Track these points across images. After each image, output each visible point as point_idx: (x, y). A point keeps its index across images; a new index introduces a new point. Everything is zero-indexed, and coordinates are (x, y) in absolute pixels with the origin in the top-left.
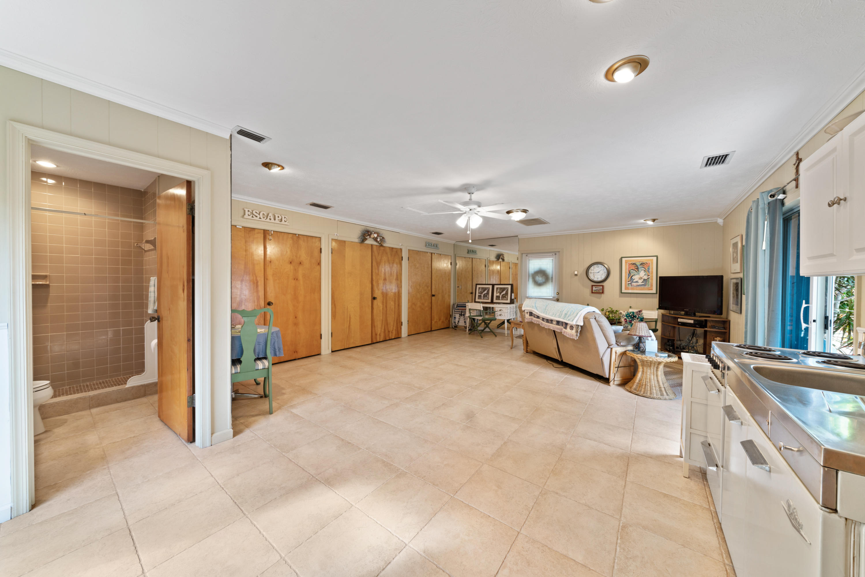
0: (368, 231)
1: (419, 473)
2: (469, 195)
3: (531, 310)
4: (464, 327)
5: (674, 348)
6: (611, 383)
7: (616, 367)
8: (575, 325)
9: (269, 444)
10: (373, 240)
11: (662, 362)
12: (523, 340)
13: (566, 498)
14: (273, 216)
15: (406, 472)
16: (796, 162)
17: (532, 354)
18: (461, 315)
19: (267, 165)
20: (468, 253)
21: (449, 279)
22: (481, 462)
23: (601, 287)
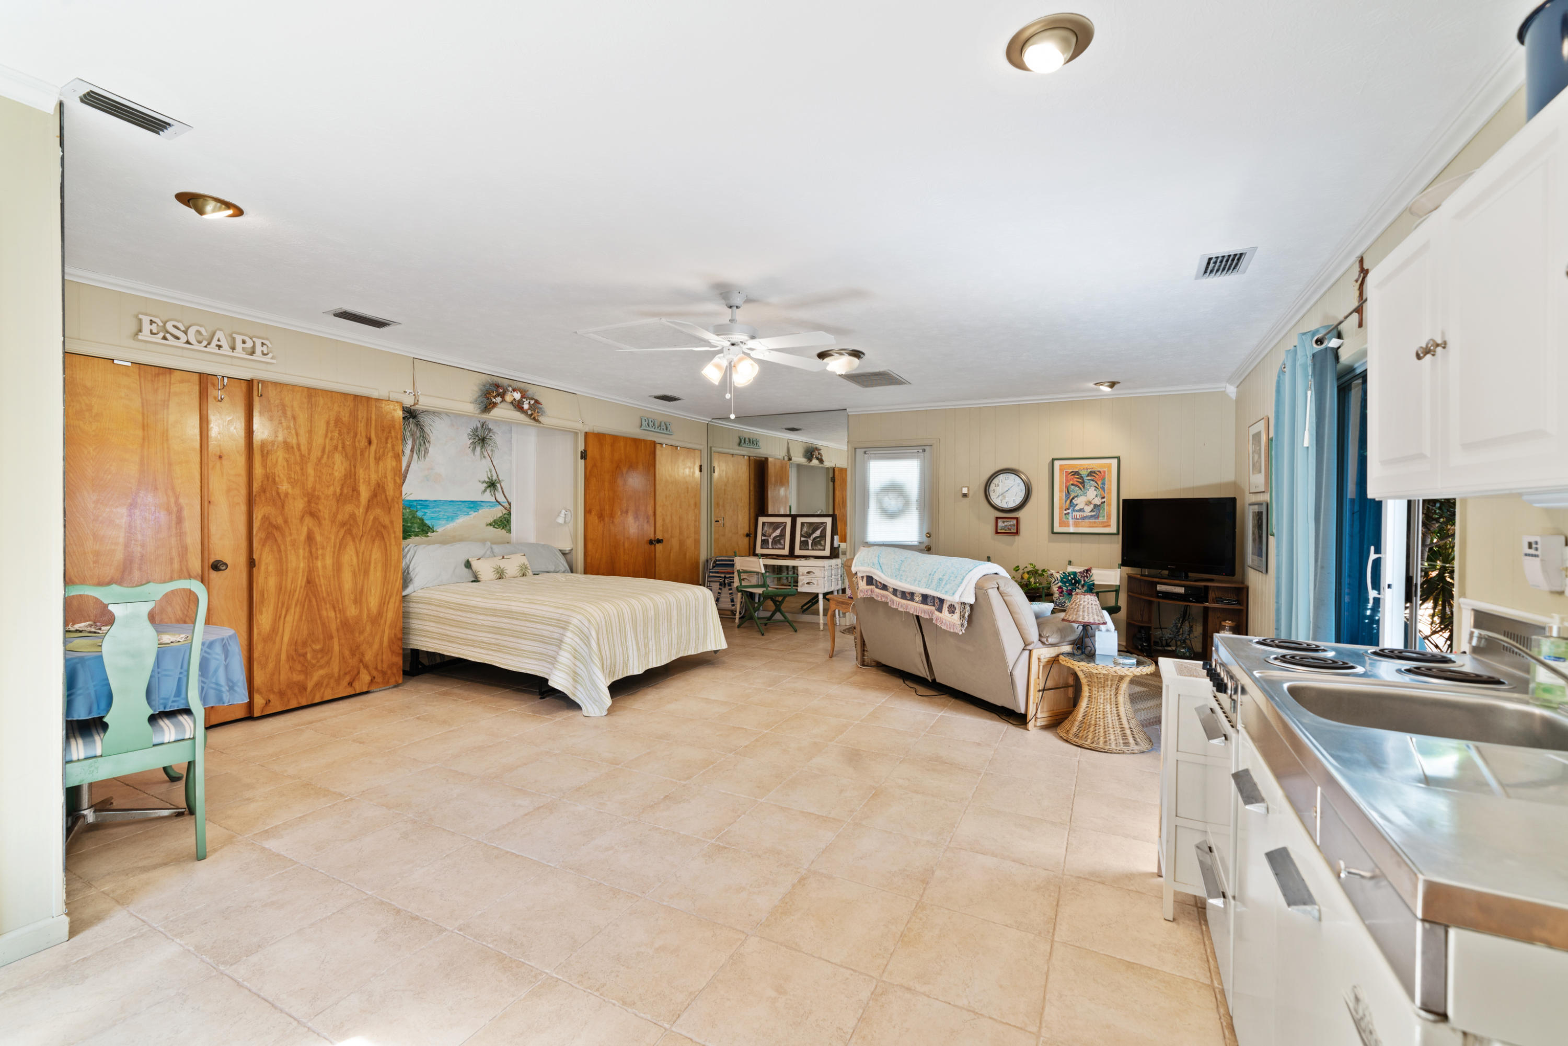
0: (497, 386)
1: (589, 978)
2: (730, 310)
3: (870, 572)
4: (729, 613)
5: (1149, 645)
6: (1031, 725)
7: (1039, 691)
8: (958, 603)
9: (181, 945)
10: (512, 407)
11: (1127, 676)
12: (855, 638)
13: (929, 997)
14: (229, 339)
15: (558, 979)
16: (1359, 276)
17: (873, 669)
18: (723, 585)
19: (190, 200)
20: (739, 444)
21: (695, 504)
22: (743, 932)
23: (1015, 521)
